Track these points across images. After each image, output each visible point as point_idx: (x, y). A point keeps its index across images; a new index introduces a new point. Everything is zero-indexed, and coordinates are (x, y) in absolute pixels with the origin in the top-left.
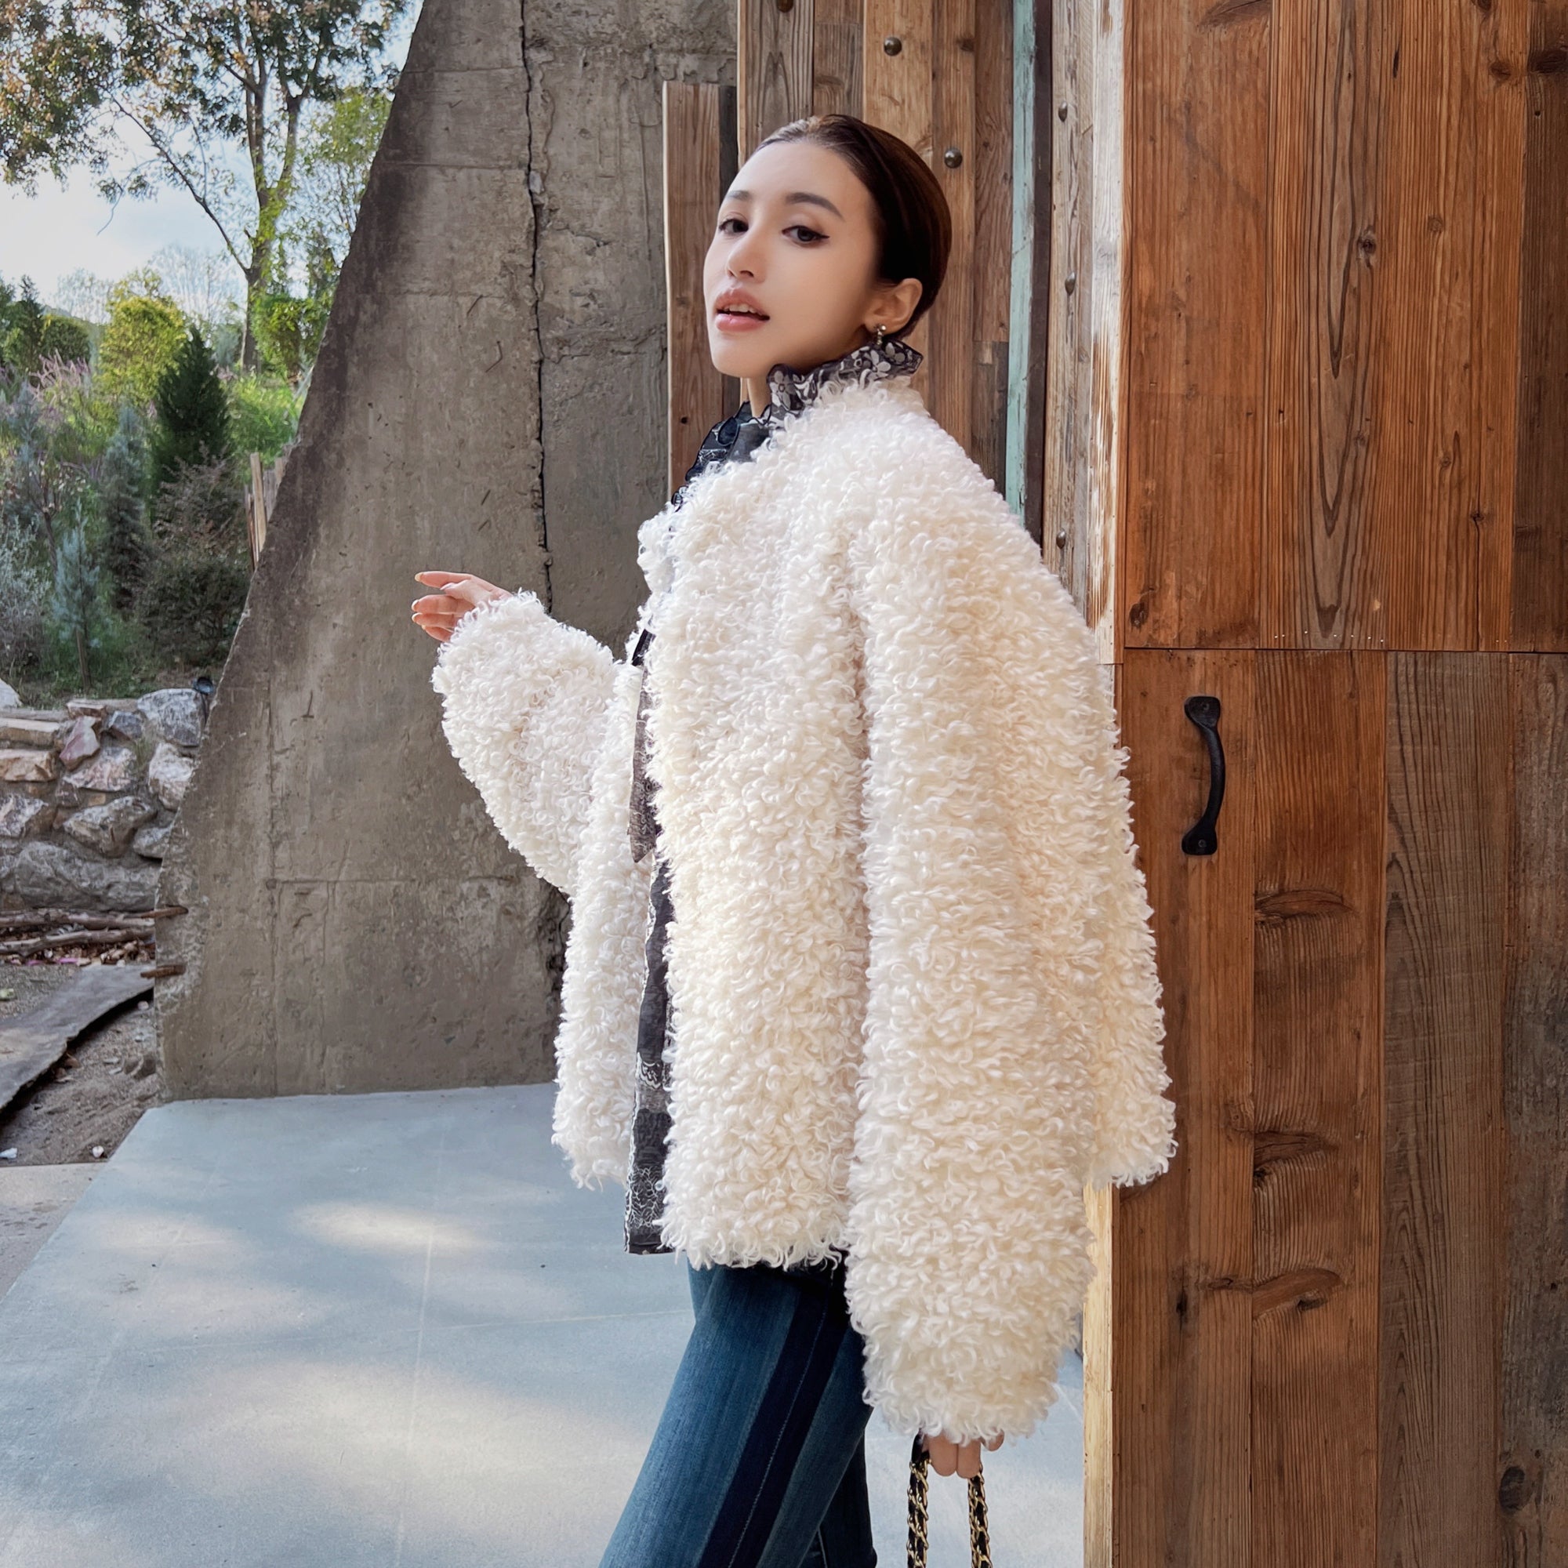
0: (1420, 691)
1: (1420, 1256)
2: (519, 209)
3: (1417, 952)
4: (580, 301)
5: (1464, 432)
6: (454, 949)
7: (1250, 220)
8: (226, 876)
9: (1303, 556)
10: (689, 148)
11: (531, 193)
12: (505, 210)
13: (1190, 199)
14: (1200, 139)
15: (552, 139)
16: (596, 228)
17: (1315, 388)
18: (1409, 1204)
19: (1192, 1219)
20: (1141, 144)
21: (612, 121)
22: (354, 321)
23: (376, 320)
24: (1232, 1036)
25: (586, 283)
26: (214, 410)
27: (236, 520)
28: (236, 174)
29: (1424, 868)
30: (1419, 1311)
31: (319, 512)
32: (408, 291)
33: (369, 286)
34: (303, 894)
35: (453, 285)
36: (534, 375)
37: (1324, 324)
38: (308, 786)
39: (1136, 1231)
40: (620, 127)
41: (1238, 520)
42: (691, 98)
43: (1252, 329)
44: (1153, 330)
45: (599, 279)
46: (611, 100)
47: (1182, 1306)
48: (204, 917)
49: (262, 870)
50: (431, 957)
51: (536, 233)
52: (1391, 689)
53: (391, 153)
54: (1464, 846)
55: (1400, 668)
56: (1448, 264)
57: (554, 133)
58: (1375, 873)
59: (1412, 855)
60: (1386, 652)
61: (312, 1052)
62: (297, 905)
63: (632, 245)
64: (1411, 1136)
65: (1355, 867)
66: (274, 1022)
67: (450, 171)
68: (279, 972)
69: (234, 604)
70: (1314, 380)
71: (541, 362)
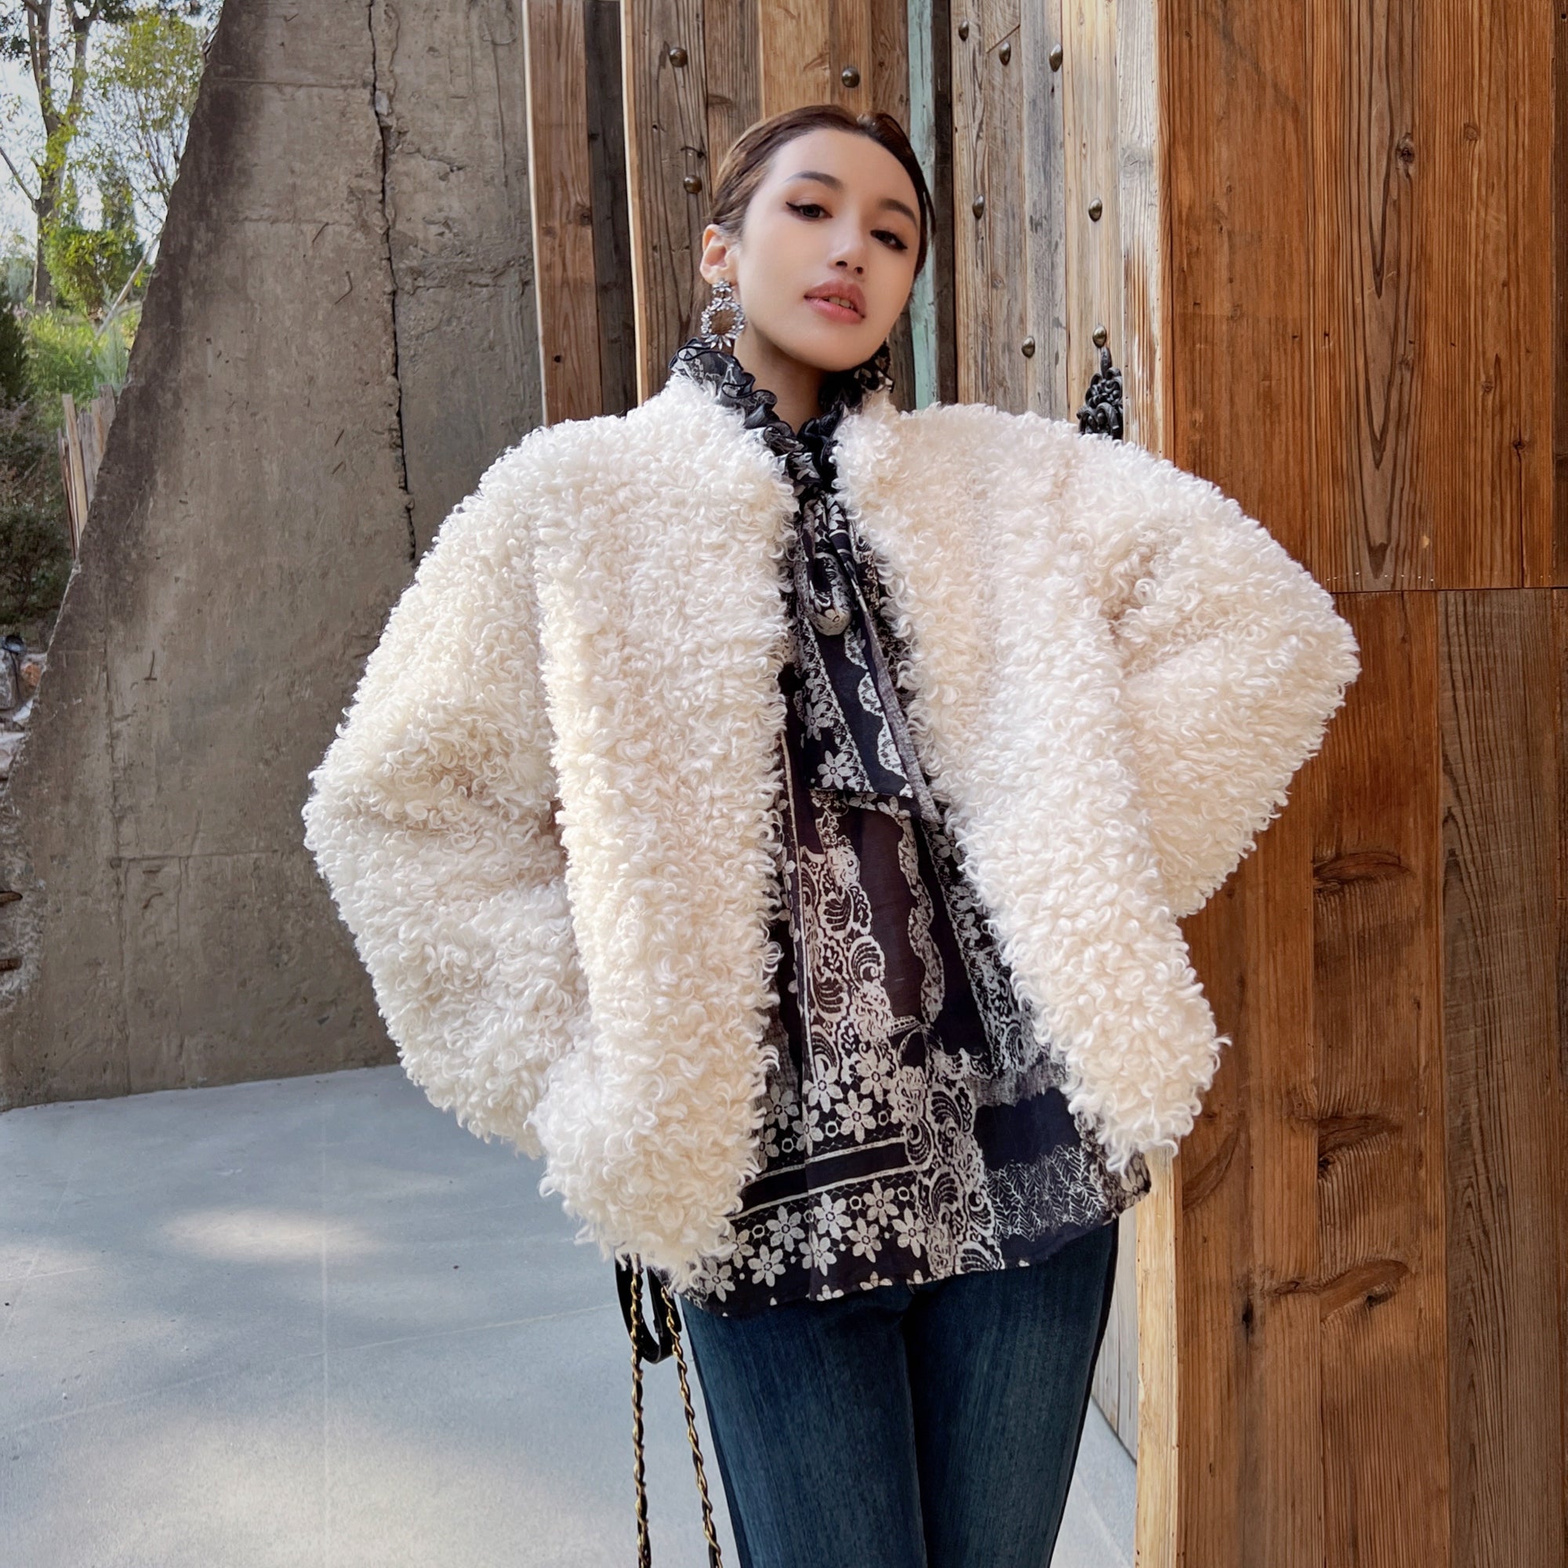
0: (1470, 633)
1: (1486, 1233)
2: (366, 132)
3: (1474, 911)
4: (434, 230)
5: (1504, 356)
6: (325, 922)
7: (1290, 126)
8: (64, 857)
9: (1352, 491)
10: (553, 64)
11: (377, 114)
12: (350, 132)
13: (1228, 101)
14: (1237, 37)
15: (397, 57)
16: (449, 153)
17: (1359, 308)
18: (1473, 1180)
19: (1256, 1222)
20: (1177, 39)
21: (461, 38)
22: (187, 251)
23: (212, 249)
24: (1293, 1016)
25: (440, 210)
26: (9, 349)
27: (42, 467)
28: (23, 98)
29: (1479, 821)
30: (1487, 1295)
31: (155, 457)
32: (246, 219)
33: (202, 212)
34: (152, 872)
35: (295, 212)
36: (388, 307)
37: (1366, 240)
38: (153, 755)
39: (1200, 1240)
40: (471, 46)
41: (1287, 452)
42: (553, 13)
43: (1295, 244)
44: (1195, 244)
45: (455, 206)
46: (460, 17)
47: (1248, 1317)
48: (42, 902)
49: (105, 849)
50: (299, 933)
51: (384, 156)
52: (1443, 631)
53: (222, 69)
54: (1515, 796)
55: (1450, 608)
56: (1484, 175)
57: (400, 50)
58: (1431, 830)
59: (1467, 808)
60: (1435, 591)
61: (169, 1045)
62: (145, 884)
63: (488, 170)
64: (1474, 1107)
65: (1411, 825)
66: (125, 1016)
67: (288, 90)
68: (128, 958)
69: (43, 557)
70: (1358, 300)
71: (394, 293)
